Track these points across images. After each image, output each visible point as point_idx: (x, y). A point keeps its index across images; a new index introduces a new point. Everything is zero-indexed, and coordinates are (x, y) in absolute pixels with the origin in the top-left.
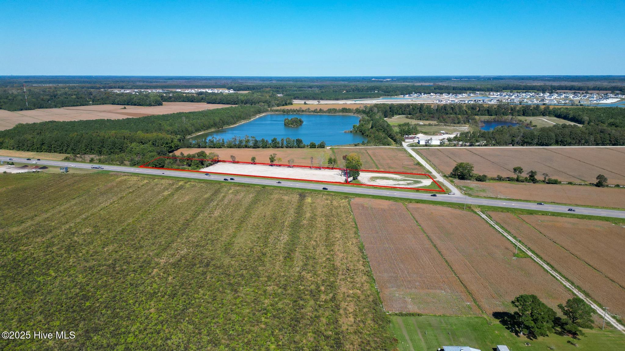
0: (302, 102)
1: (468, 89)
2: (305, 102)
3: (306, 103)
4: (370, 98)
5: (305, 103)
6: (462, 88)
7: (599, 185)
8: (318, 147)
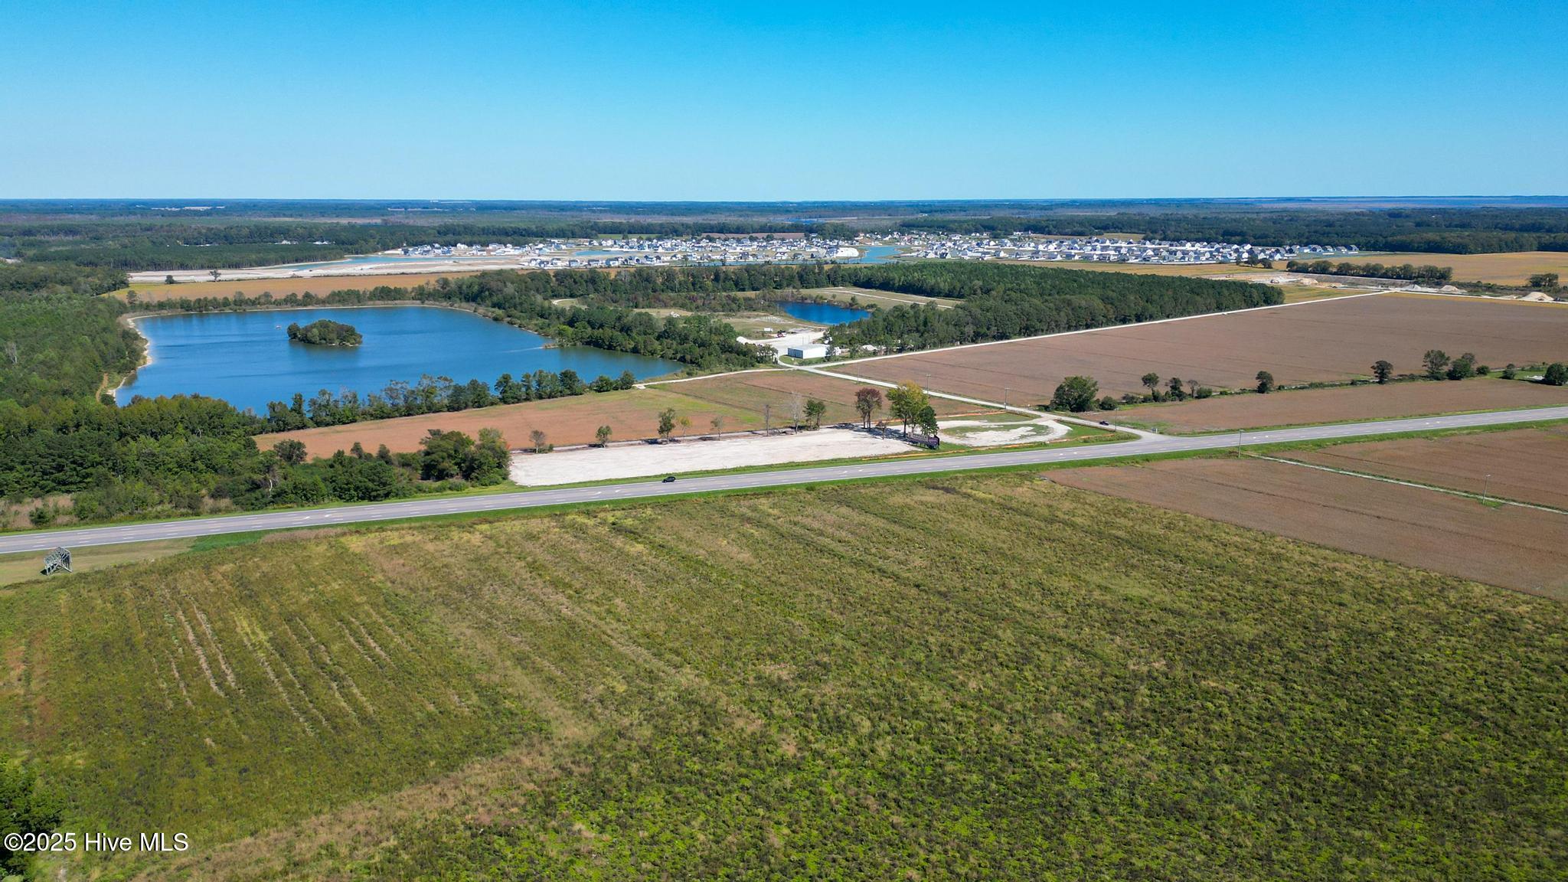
0: (161, 276)
1: (515, 233)
2: (169, 277)
3: (175, 279)
4: (324, 258)
5: (170, 281)
6: (489, 229)
7: (1262, 389)
8: (616, 389)
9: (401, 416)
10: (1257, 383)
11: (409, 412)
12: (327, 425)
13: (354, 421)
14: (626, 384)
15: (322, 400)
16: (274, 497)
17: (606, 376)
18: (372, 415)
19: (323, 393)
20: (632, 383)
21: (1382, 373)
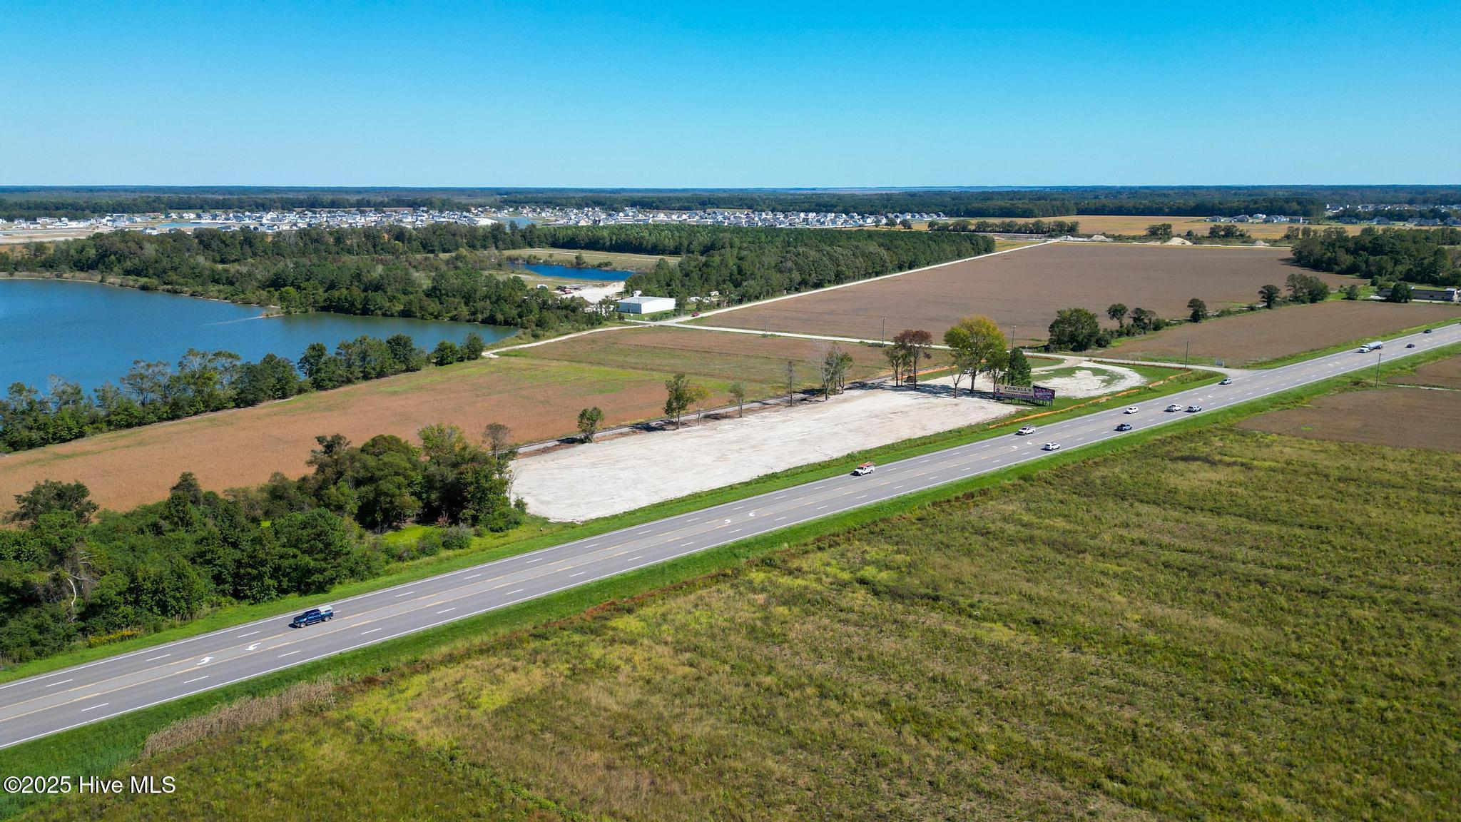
8: (461, 360)
9: (161, 420)
10: (1190, 312)
11: (175, 413)
12: (31, 445)
13: (81, 435)
14: (473, 352)
15: (20, 403)
16: (83, 617)
17: (448, 342)
18: (109, 423)
19: (19, 389)
20: (481, 350)
21: (1270, 297)
